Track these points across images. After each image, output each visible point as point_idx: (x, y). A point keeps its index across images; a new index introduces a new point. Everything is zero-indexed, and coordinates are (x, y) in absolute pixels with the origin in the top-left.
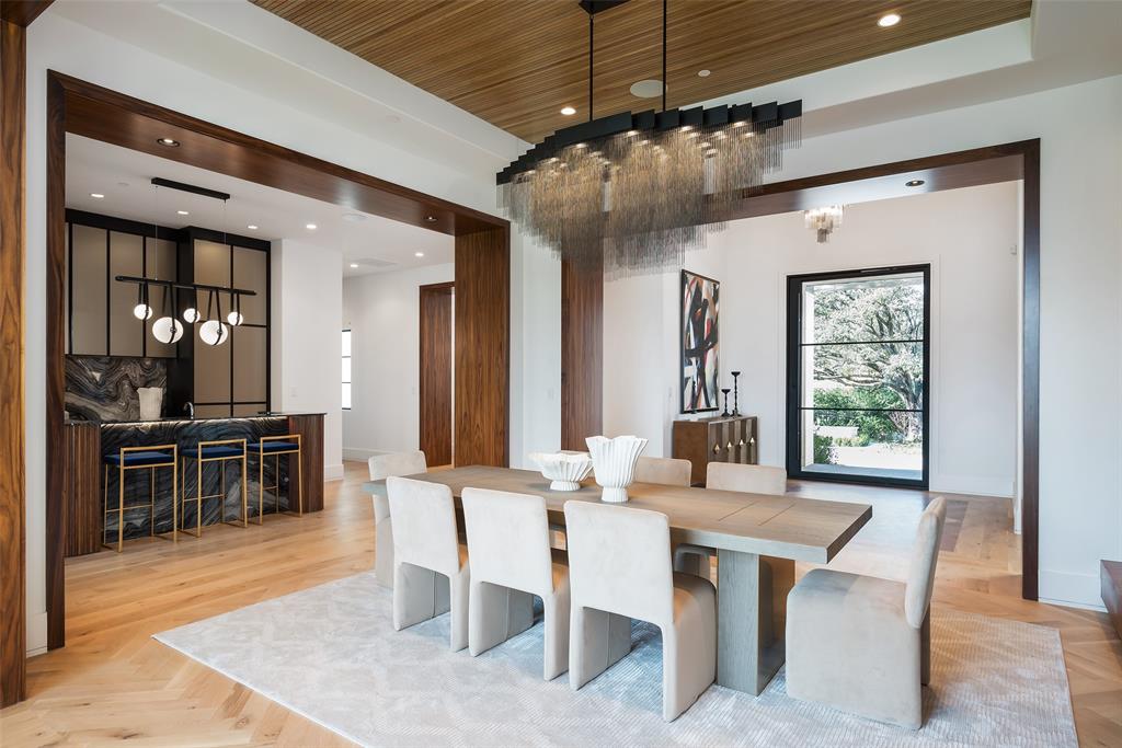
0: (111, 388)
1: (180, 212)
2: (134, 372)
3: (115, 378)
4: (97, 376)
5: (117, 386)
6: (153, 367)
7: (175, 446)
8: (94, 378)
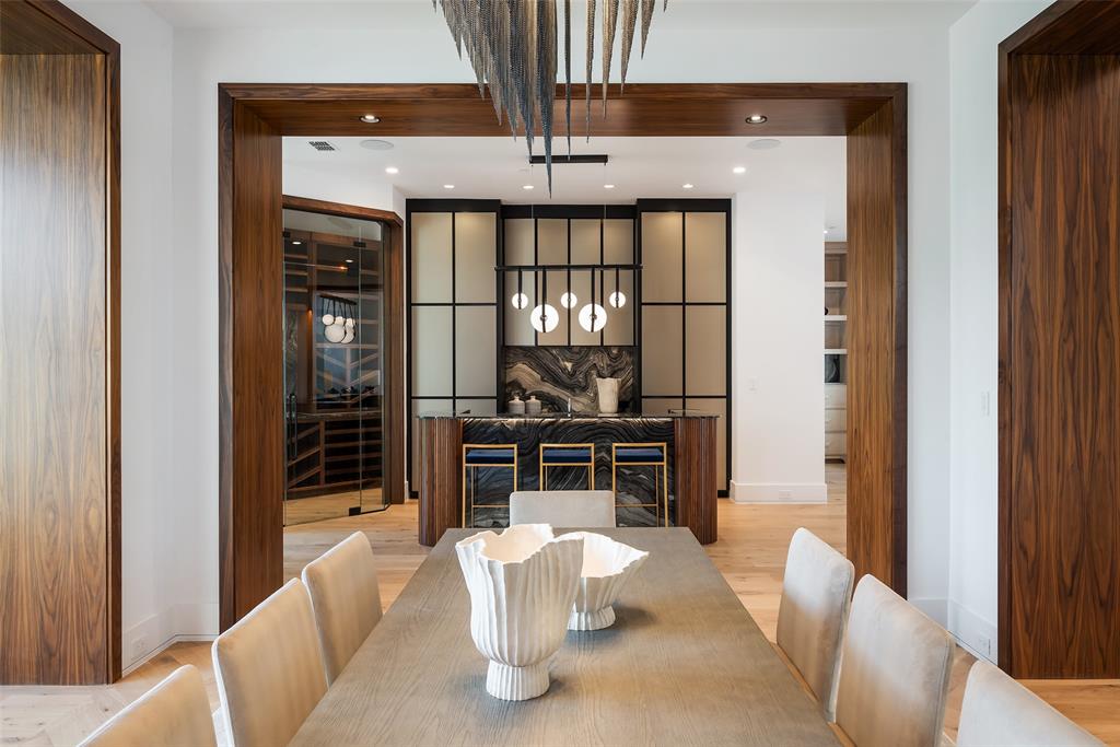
0: (581, 377)
1: (607, 186)
2: (602, 361)
3: (585, 368)
4: (569, 365)
5: (586, 376)
6: (619, 355)
7: (515, 446)
8: (566, 368)
